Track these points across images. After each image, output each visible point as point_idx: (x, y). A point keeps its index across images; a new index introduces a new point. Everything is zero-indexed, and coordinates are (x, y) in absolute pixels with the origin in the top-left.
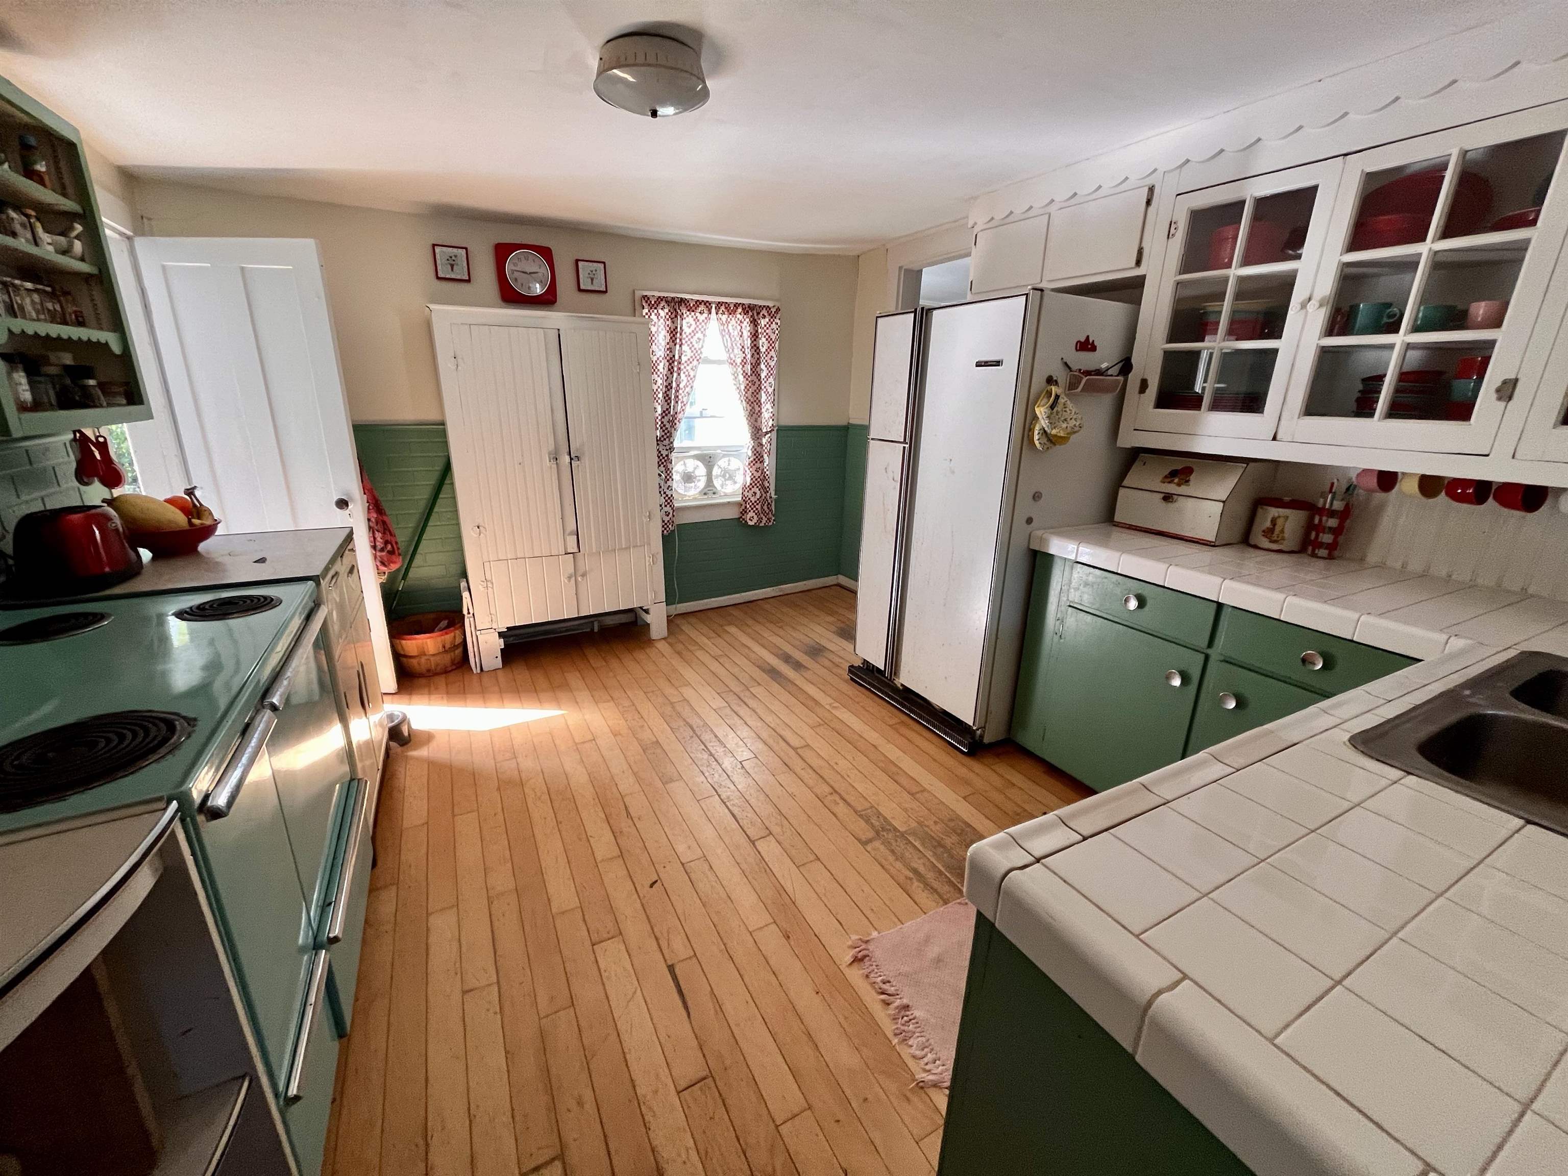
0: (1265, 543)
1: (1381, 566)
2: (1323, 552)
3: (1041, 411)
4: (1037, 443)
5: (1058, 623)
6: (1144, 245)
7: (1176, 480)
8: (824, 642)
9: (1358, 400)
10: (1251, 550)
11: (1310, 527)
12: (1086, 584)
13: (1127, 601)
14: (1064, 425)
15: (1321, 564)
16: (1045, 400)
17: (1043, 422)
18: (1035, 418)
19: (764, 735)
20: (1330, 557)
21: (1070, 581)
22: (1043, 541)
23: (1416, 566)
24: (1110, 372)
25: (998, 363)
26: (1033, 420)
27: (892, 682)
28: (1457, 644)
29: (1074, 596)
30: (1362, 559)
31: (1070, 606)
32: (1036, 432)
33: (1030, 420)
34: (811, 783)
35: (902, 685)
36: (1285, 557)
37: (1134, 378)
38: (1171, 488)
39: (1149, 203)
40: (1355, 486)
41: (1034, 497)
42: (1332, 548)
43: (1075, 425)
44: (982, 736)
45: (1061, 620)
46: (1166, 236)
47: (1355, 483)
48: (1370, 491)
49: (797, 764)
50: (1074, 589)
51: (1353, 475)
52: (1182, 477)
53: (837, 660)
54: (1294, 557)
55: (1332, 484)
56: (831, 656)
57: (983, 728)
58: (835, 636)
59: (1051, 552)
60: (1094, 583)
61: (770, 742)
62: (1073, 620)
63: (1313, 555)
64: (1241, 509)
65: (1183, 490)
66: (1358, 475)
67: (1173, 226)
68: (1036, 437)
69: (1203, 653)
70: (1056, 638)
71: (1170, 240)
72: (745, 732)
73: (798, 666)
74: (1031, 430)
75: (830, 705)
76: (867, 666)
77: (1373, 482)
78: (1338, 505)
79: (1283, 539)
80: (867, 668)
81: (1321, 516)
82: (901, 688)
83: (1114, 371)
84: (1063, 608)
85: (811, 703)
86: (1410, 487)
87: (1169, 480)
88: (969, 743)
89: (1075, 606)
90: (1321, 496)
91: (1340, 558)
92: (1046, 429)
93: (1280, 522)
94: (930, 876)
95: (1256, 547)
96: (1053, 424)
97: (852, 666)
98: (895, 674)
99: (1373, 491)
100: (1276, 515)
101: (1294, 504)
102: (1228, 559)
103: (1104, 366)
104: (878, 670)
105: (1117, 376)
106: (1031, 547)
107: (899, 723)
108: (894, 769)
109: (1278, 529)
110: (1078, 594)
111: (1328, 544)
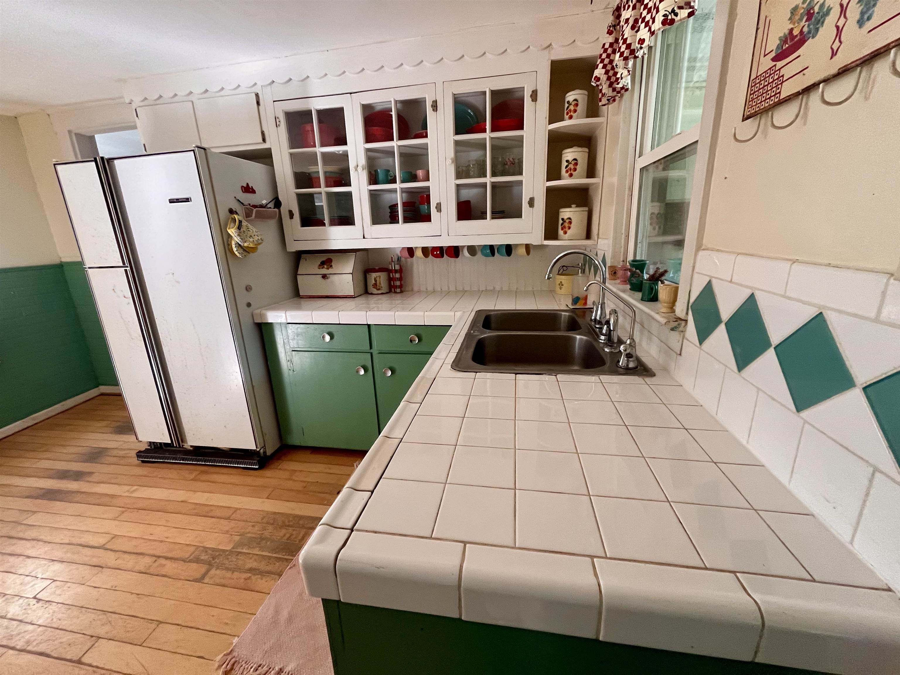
0: (375, 291)
1: (419, 291)
2: (398, 290)
3: (232, 231)
4: (236, 253)
5: (289, 363)
6: (264, 129)
7: (325, 266)
8: (103, 445)
9: (390, 217)
10: (370, 296)
11: (390, 280)
12: (298, 335)
13: (323, 337)
14: (251, 240)
15: (398, 296)
16: (232, 225)
17: (236, 239)
18: (229, 236)
19: (58, 554)
20: (401, 292)
21: (288, 336)
22: (262, 316)
23: (430, 289)
24: (269, 206)
25: (187, 200)
26: (228, 238)
27: (183, 448)
28: (458, 314)
29: (293, 344)
30: (412, 290)
31: (293, 351)
32: (234, 246)
33: (226, 240)
34: (130, 565)
35: (191, 446)
36: (384, 296)
37: (284, 210)
38: (324, 271)
39: (258, 103)
40: (400, 257)
41: (247, 289)
42: (401, 286)
43: (258, 239)
44: (265, 452)
45: (291, 361)
46: (276, 126)
47: (400, 256)
48: (406, 258)
49: (110, 559)
50: (292, 340)
51: (398, 252)
52: (328, 264)
53: (122, 453)
54: (388, 295)
55: (392, 257)
56: (115, 453)
57: (264, 447)
58: (114, 435)
59: (269, 321)
60: (302, 333)
61: (69, 556)
62: (297, 358)
63: (395, 292)
64: (360, 276)
65: (330, 271)
66: (400, 252)
67: (277, 120)
68: (235, 249)
69: (369, 353)
70: (291, 372)
71: (278, 128)
72: (30, 566)
73: (78, 476)
74: (229, 245)
75: (128, 491)
76: (155, 446)
77: (406, 254)
78: (397, 267)
79: (382, 287)
80: (154, 447)
81: (392, 273)
82: (191, 448)
83: (271, 205)
84: (289, 353)
85: (105, 500)
86: (419, 253)
87: (322, 266)
88: (258, 461)
89: (295, 349)
90: (390, 264)
91: (405, 291)
92: (240, 243)
93: (378, 279)
94: (263, 566)
95: (372, 294)
96: (244, 240)
97: (140, 452)
98: (182, 441)
99: (407, 258)
100: (375, 276)
101: (381, 270)
102: (364, 302)
103: (264, 202)
104: (166, 444)
105: (274, 208)
106: (256, 321)
107: (199, 474)
108: (207, 509)
109: (378, 282)
110: (295, 342)
111: (399, 286)
